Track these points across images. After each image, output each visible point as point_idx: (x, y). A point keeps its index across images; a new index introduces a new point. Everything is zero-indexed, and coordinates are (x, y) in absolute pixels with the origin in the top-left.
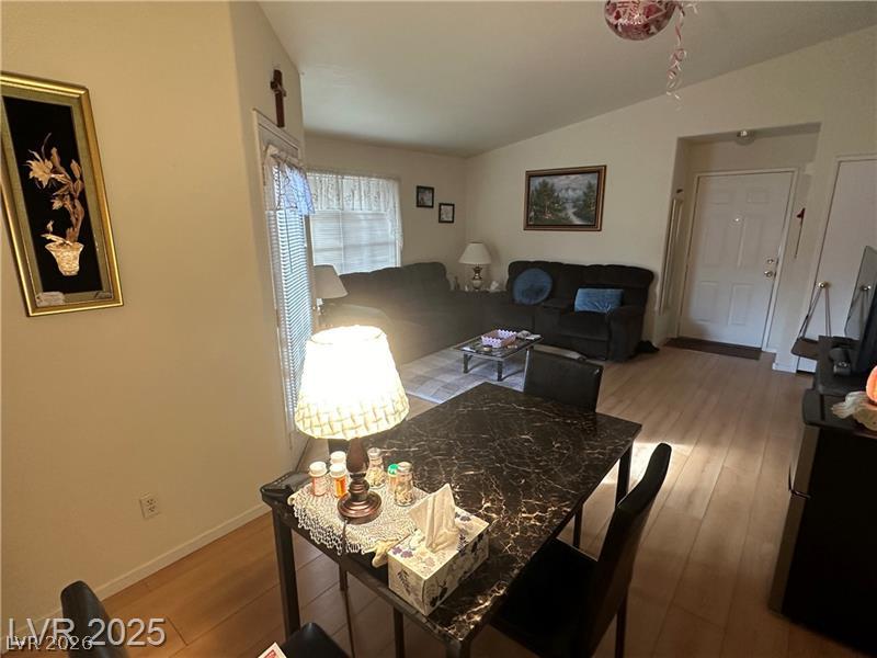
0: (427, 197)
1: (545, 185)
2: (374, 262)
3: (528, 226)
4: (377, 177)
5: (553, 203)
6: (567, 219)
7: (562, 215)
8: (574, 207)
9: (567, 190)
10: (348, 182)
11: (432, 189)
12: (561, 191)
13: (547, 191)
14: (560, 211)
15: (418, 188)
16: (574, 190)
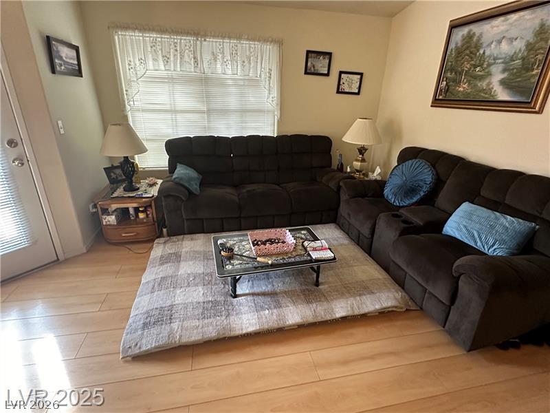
0: (321, 65)
1: (470, 36)
2: (243, 128)
3: (437, 102)
4: (248, 39)
5: (475, 66)
6: (489, 90)
7: (483, 84)
8: (504, 71)
9: (500, 42)
10: (210, 44)
11: (330, 54)
12: (489, 45)
13: (470, 49)
14: (481, 78)
15: (308, 52)
16: (511, 40)
